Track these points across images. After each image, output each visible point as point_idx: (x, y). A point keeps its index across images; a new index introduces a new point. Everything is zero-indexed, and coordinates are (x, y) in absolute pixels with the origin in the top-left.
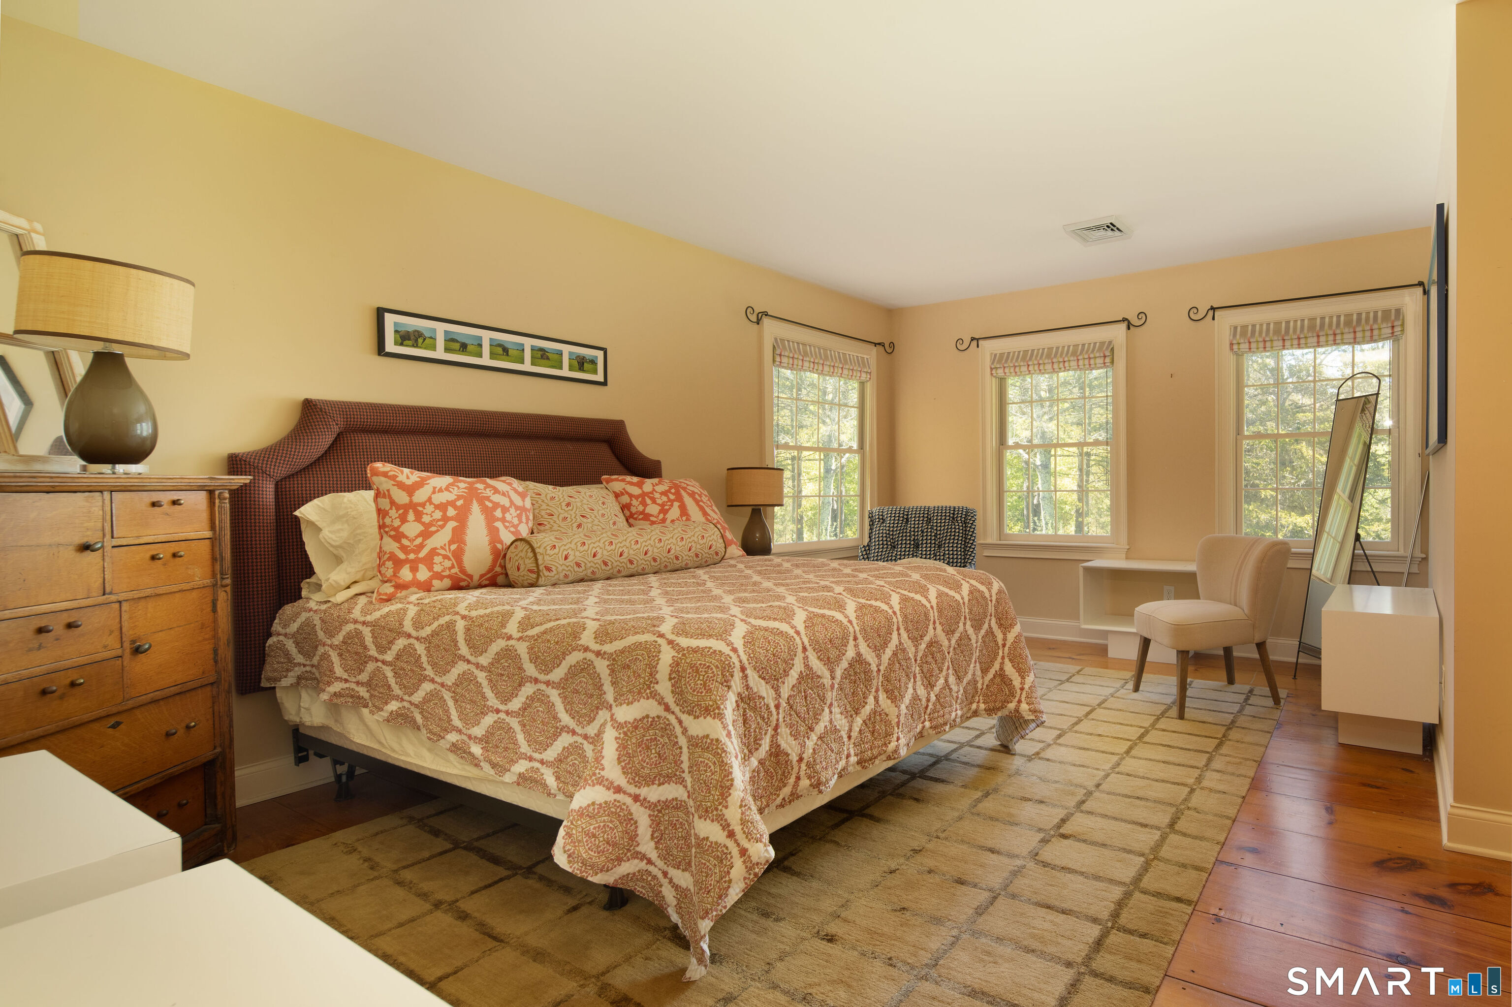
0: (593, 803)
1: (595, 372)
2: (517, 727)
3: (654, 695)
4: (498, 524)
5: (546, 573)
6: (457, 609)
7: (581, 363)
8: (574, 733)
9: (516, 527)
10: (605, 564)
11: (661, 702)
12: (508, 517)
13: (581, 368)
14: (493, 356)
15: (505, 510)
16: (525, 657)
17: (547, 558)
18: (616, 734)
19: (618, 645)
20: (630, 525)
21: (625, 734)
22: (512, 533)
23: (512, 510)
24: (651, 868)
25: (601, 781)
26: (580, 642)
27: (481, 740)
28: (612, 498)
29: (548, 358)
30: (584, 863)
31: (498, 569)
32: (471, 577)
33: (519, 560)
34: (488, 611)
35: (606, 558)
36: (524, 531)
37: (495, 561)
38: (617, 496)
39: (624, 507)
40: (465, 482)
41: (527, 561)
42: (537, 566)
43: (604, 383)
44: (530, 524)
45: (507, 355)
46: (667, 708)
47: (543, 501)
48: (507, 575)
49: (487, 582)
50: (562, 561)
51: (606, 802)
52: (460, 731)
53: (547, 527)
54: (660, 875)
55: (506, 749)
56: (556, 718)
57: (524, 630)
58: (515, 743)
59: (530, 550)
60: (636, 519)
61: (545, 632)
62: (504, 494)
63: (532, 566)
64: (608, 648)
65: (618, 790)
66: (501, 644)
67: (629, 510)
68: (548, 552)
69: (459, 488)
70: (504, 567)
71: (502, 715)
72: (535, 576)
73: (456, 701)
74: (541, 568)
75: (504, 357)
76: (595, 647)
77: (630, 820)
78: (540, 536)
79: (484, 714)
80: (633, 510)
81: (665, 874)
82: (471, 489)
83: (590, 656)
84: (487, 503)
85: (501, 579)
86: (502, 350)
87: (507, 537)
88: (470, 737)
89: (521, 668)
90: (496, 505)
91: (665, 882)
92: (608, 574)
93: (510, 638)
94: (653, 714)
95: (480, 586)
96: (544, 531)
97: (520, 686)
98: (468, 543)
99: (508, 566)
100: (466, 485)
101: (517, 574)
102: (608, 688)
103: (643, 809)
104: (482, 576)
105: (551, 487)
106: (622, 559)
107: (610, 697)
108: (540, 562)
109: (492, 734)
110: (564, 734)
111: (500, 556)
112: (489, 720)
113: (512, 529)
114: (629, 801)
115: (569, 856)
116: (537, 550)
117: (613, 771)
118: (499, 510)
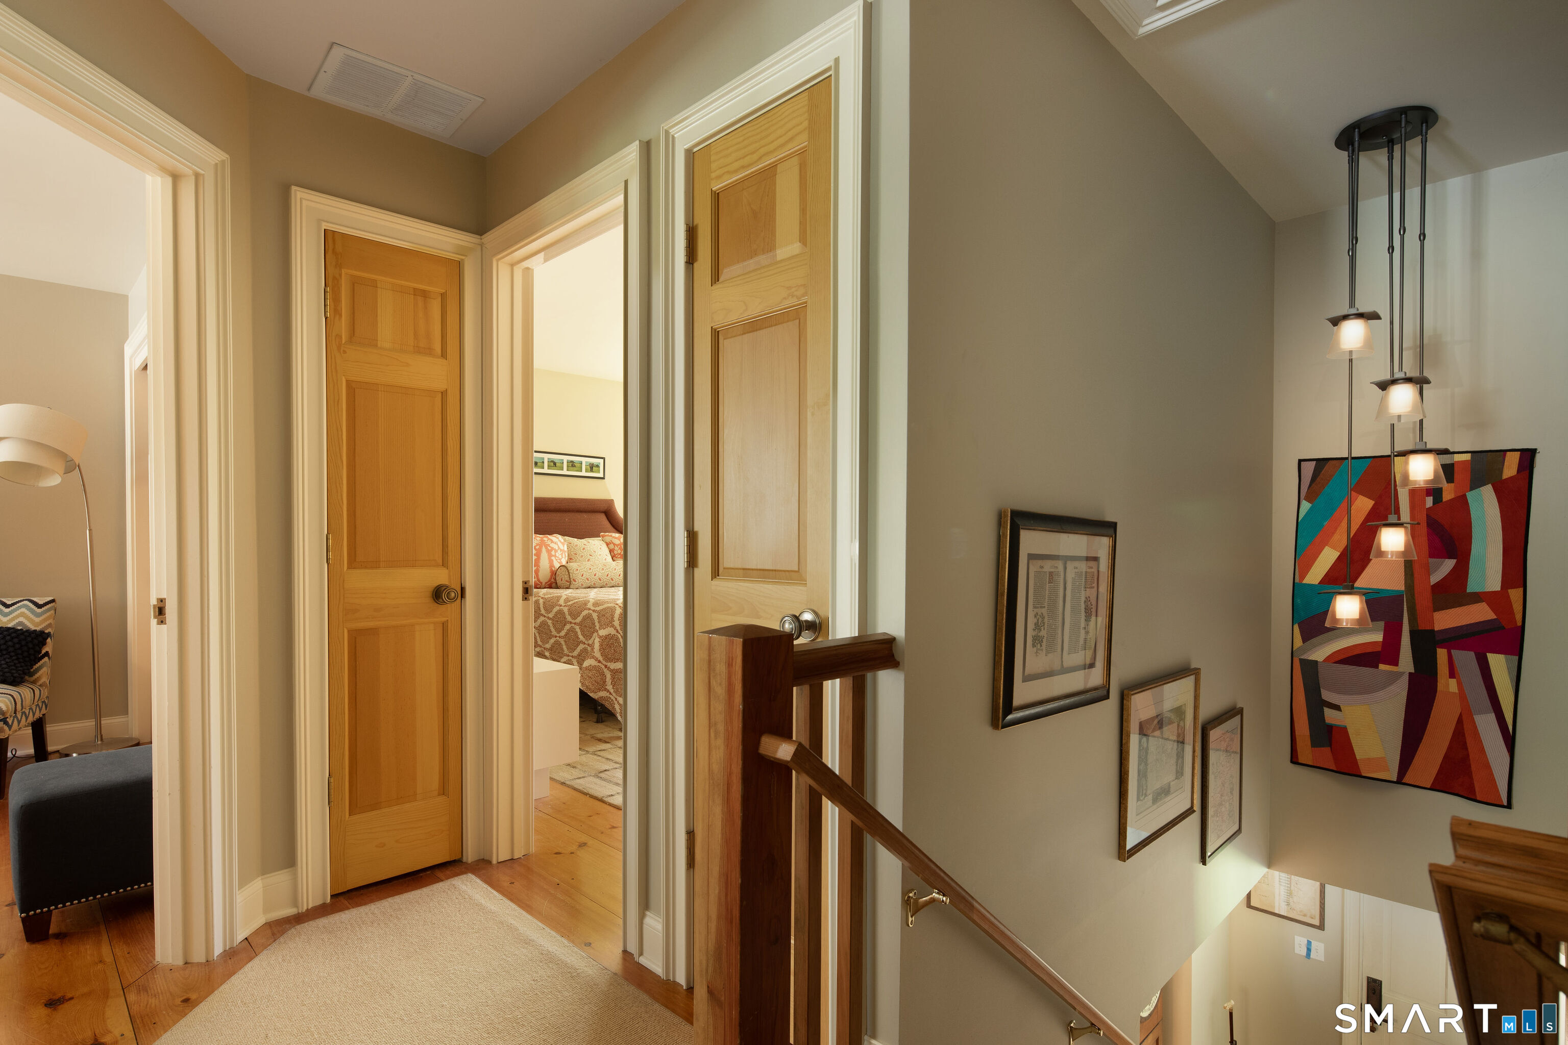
0: (591, 665)
1: (599, 472)
2: (563, 643)
3: (613, 626)
4: (553, 558)
5: (574, 583)
6: (539, 595)
7: (592, 467)
8: (584, 643)
9: (560, 559)
10: (600, 580)
11: (615, 629)
12: (557, 555)
13: (592, 470)
14: (549, 467)
15: (556, 551)
16: (567, 613)
17: (574, 575)
18: (599, 640)
19: (601, 608)
20: (614, 560)
21: (602, 640)
22: (559, 562)
23: (559, 551)
24: (611, 696)
25: (593, 657)
26: (587, 607)
27: (549, 649)
28: (604, 545)
29: (575, 466)
30: (587, 687)
31: (553, 580)
32: (541, 583)
33: (562, 578)
34: (552, 596)
35: (612, 577)
36: (564, 563)
37: (552, 576)
38: (607, 545)
39: (611, 551)
40: (539, 537)
41: (566, 576)
42: (570, 579)
43: (603, 478)
44: (567, 558)
45: (556, 466)
46: (617, 632)
47: (572, 547)
48: (556, 583)
49: (548, 586)
50: (581, 577)
51: (595, 666)
52: (541, 647)
53: (574, 561)
54: (614, 700)
55: (559, 653)
56: (578, 638)
57: (566, 603)
58: (562, 649)
59: (567, 571)
60: (617, 557)
61: (574, 603)
62: (555, 543)
63: (567, 579)
64: (598, 609)
65: (599, 662)
66: (557, 608)
67: (613, 552)
68: (575, 572)
69: (537, 540)
70: (555, 579)
71: (558, 638)
72: (569, 584)
73: (539, 633)
74: (572, 580)
75: (554, 468)
76: (593, 608)
77: (603, 674)
78: (571, 564)
79: (550, 638)
80: (615, 552)
81: (616, 699)
82: (542, 540)
83: (591, 612)
84: (549, 547)
85: (554, 585)
86: (553, 464)
87: (557, 565)
88: (545, 648)
89: (565, 618)
90: (552, 548)
91: (616, 702)
92: (601, 585)
93: (561, 606)
94: (612, 634)
95: (545, 588)
96: (573, 562)
97: (565, 625)
98: (541, 567)
99: (557, 579)
100: (539, 539)
101: (561, 582)
102: (597, 624)
103: (608, 671)
104: (546, 583)
105: (576, 539)
106: (595, 577)
107: (597, 628)
108: (571, 577)
109: (554, 647)
110: (581, 644)
111: (554, 573)
112: (552, 641)
113: (559, 561)
114: (603, 667)
115: (582, 684)
116: (570, 571)
117: (597, 654)
118: (553, 551)
